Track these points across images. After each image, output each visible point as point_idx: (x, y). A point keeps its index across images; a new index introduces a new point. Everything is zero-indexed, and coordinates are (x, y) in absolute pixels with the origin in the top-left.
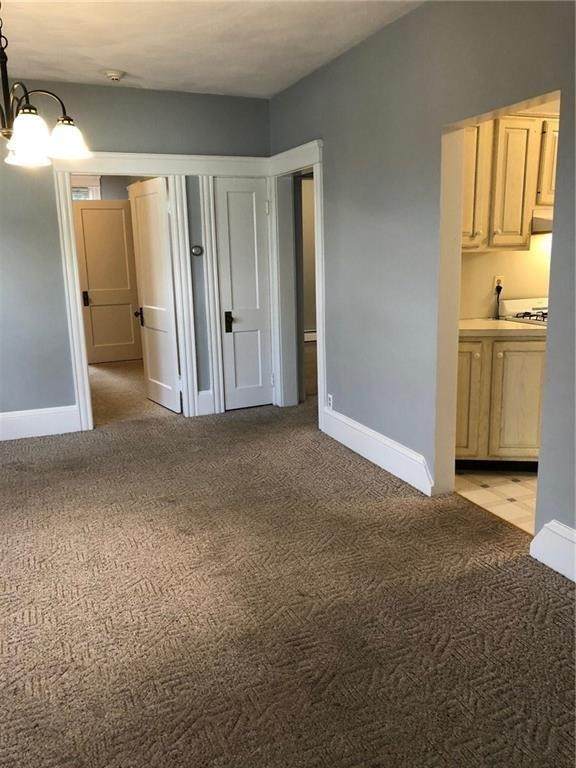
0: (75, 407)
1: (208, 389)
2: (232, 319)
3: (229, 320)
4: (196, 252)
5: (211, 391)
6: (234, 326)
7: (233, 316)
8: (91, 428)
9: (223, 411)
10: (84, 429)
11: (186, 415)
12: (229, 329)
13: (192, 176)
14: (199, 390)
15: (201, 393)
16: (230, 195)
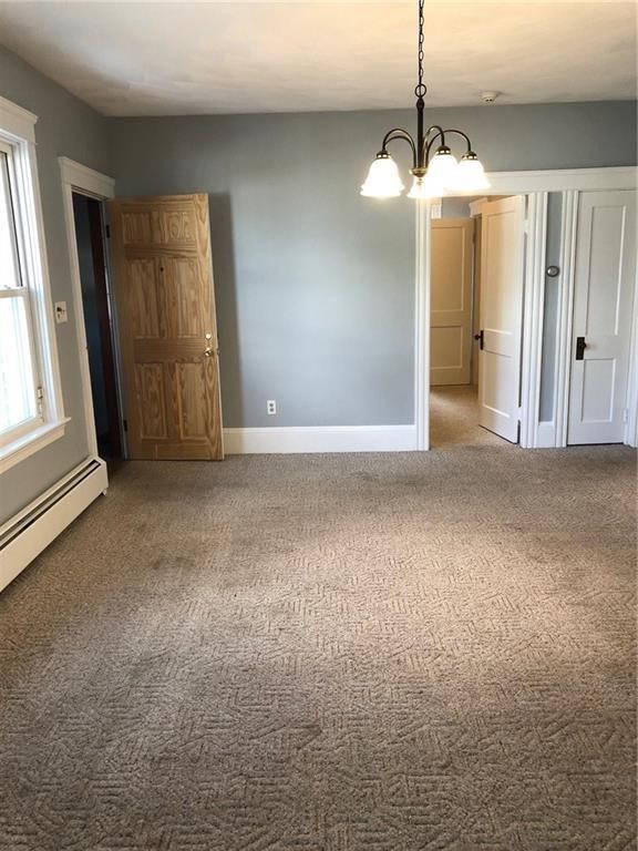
0: (413, 427)
1: (550, 420)
2: (585, 345)
3: (581, 345)
4: (552, 272)
5: (553, 423)
6: (586, 353)
7: (586, 342)
8: (426, 448)
9: (564, 445)
10: (420, 449)
11: (523, 445)
12: (580, 356)
13: (556, 193)
14: (540, 420)
15: (543, 423)
16: (596, 210)
